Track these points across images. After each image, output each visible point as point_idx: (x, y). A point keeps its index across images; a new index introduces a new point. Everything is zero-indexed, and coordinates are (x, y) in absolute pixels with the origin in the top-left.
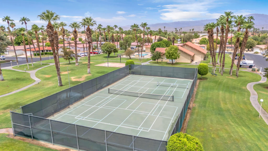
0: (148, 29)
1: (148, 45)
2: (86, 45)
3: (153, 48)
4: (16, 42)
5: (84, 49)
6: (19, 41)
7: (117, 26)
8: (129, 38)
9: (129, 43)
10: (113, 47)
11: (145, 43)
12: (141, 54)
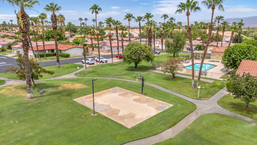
0: (219, 19)
1: (216, 45)
2: (121, 44)
3: (230, 56)
4: (47, 37)
5: (118, 49)
6: (49, 36)
7: (167, 16)
8: (182, 34)
9: (180, 42)
10: (143, 51)
11: (212, 42)
12: (202, 63)
